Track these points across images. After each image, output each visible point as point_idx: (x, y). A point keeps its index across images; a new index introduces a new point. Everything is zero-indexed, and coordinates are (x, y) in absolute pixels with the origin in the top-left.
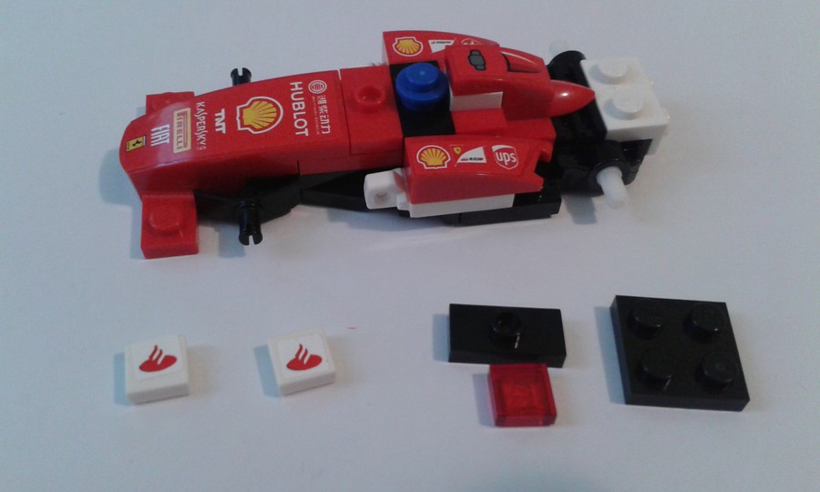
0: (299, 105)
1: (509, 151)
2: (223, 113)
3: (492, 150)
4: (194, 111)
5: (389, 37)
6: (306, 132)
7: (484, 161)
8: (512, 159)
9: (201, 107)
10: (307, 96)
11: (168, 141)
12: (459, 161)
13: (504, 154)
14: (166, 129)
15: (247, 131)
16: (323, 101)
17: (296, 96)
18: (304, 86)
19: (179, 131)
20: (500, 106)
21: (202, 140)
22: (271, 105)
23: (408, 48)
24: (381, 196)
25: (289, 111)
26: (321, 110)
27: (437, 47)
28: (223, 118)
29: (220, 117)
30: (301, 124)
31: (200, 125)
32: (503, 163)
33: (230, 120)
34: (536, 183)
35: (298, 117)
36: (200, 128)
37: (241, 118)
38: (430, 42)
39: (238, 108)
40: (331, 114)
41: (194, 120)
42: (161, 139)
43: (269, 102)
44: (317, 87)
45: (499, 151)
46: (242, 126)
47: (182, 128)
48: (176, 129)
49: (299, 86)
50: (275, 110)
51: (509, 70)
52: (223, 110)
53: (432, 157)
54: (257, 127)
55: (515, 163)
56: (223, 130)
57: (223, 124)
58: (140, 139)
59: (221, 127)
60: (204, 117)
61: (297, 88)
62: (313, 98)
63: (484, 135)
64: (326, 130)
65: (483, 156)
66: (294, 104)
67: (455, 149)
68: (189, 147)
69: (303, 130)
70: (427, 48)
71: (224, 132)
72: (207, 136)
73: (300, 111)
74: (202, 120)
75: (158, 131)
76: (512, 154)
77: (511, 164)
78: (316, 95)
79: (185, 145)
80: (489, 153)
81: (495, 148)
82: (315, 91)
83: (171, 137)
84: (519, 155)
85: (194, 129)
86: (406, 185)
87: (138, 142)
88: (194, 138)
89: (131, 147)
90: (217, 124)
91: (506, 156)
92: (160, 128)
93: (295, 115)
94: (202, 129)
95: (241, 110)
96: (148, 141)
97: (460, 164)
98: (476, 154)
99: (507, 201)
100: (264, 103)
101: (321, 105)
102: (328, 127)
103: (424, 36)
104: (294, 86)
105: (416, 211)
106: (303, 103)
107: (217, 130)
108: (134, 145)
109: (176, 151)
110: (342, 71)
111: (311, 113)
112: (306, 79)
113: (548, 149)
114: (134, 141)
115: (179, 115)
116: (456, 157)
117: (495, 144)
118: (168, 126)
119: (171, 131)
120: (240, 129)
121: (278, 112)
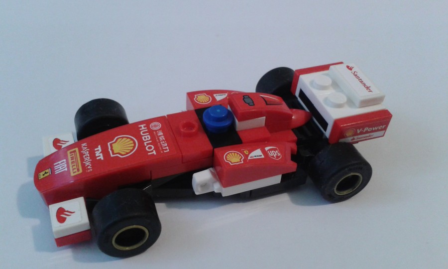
0: (147, 138)
1: (275, 150)
2: (99, 148)
3: (265, 150)
4: (80, 150)
5: (191, 95)
6: (154, 152)
7: (263, 157)
8: (277, 154)
9: (84, 146)
10: (151, 132)
11: (66, 169)
12: (249, 158)
13: (272, 151)
14: (64, 162)
15: (117, 156)
16: (161, 133)
17: (143, 133)
18: (148, 126)
19: (72, 163)
20: (264, 125)
21: (88, 165)
22: (129, 140)
23: (203, 100)
25: (141, 142)
26: (161, 139)
27: (219, 98)
28: (100, 151)
29: (98, 150)
30: (150, 148)
31: (85, 157)
32: (273, 156)
33: (105, 151)
34: (292, 166)
35: (148, 144)
36: (86, 159)
37: (112, 150)
38: (215, 95)
39: (109, 144)
40: (167, 140)
41: (81, 155)
42: (61, 169)
43: (128, 138)
44: (155, 126)
45: (269, 150)
46: (113, 154)
47: (74, 160)
48: (70, 161)
49: (144, 127)
50: (132, 142)
51: (267, 104)
52: (99, 146)
53: (233, 157)
54: (123, 153)
55: (280, 156)
56: (102, 158)
57: (101, 154)
58: (47, 171)
59: (100, 156)
60: (88, 152)
61: (143, 128)
62: (155, 132)
63: (259, 142)
64: (166, 150)
65: (261, 154)
66: (143, 137)
67: (245, 152)
68: (81, 171)
69: (152, 151)
70: (214, 99)
71: (102, 159)
72: (91, 162)
73: (148, 141)
74: (87, 154)
75: (58, 164)
76: (277, 151)
77: (277, 157)
78: (156, 131)
79: (78, 170)
80: (264, 152)
81: (267, 149)
82: (154, 129)
83: (68, 167)
84: (280, 151)
85: (82, 160)
86: (217, 177)
87: (46, 173)
88: (83, 165)
89: (41, 176)
90: (97, 155)
91: (274, 153)
92: (60, 162)
93: (145, 143)
94: (88, 159)
95: (111, 145)
96: (53, 171)
97: (249, 160)
98: (257, 153)
99: (276, 180)
100: (125, 139)
101: (160, 136)
102: (167, 148)
103: (211, 93)
104: (141, 127)
106: (149, 136)
107: (98, 158)
108: (43, 175)
109: (72, 174)
110: (168, 115)
111: (154, 141)
112: (148, 122)
114: (43, 173)
115: (71, 153)
116: (247, 156)
117: (267, 147)
118: (65, 160)
119: (67, 163)
120: (112, 156)
121: (134, 143)
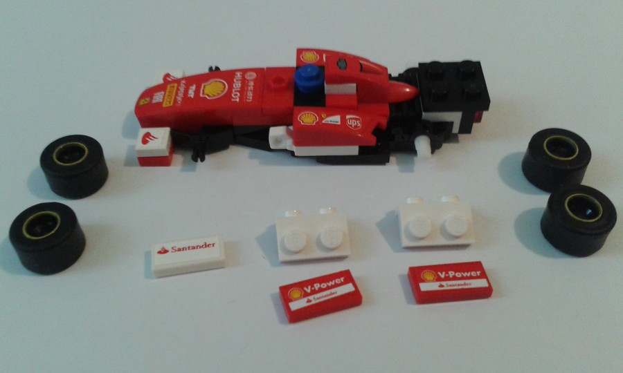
0: (237, 85)
1: (356, 119)
3: (345, 117)
4: (179, 85)
5: (300, 51)
6: (238, 100)
7: (339, 123)
8: (357, 124)
9: (183, 84)
10: (243, 81)
11: (161, 101)
12: (324, 122)
15: (205, 97)
16: (252, 84)
17: (237, 80)
18: (243, 76)
19: (169, 95)
20: (355, 92)
21: (179, 101)
22: (221, 84)
23: (310, 58)
24: (278, 141)
25: (231, 88)
26: (249, 88)
28: (194, 90)
29: (192, 89)
30: (236, 95)
31: (180, 93)
32: (351, 126)
33: (197, 92)
34: (372, 141)
35: (236, 91)
37: (203, 91)
38: (324, 56)
39: (203, 85)
40: (254, 91)
41: (178, 89)
42: (158, 99)
43: (220, 82)
44: (250, 76)
45: (350, 119)
46: (203, 93)
47: (171, 94)
48: (167, 94)
49: (240, 75)
50: (223, 87)
51: (361, 71)
52: (194, 86)
53: (307, 118)
54: (212, 95)
55: (359, 127)
56: (192, 96)
57: (193, 93)
58: (147, 99)
59: (191, 94)
60: (184, 89)
62: (247, 82)
63: (342, 107)
64: (249, 99)
65: (339, 120)
66: (234, 84)
67: (322, 115)
68: (172, 104)
69: (236, 98)
70: (321, 59)
72: (183, 99)
73: (237, 88)
74: (182, 90)
75: (157, 95)
76: (358, 121)
77: (356, 127)
78: (248, 80)
79: (170, 103)
80: (343, 120)
81: (348, 117)
82: (248, 78)
83: (163, 99)
84: (362, 123)
85: (177, 94)
87: (146, 101)
88: (175, 100)
89: (141, 103)
91: (353, 121)
92: (159, 94)
93: (234, 90)
94: (181, 95)
95: (205, 86)
96: (151, 100)
97: (323, 123)
98: (335, 119)
99: (353, 150)
100: (218, 83)
101: (250, 85)
102: (251, 98)
103: (322, 52)
104: (237, 75)
105: (299, 151)
106: (240, 84)
107: (189, 96)
108: (144, 102)
109: (164, 106)
110: (267, 68)
111: (243, 91)
112: (244, 71)
113: (384, 122)
114: (144, 100)
115: (170, 87)
116: (322, 119)
117: (348, 115)
118: (163, 93)
119: (164, 96)
120: (201, 95)
121: (225, 88)
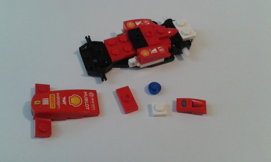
0: (86, 100)
2: (65, 98)
4: (56, 96)
6: (89, 108)
9: (58, 95)
10: (89, 97)
11: (48, 104)
14: (47, 100)
15: (72, 105)
16: (93, 99)
17: (86, 97)
18: (88, 94)
19: (51, 101)
21: (59, 106)
22: (78, 98)
28: (65, 100)
29: (64, 99)
30: (87, 105)
31: (58, 101)
33: (67, 100)
35: (87, 103)
36: (58, 102)
37: (70, 101)
39: (69, 97)
40: (95, 103)
41: (56, 99)
42: (46, 103)
44: (91, 95)
46: (71, 103)
47: (52, 100)
48: (50, 100)
49: (86, 93)
50: (80, 100)
52: (65, 97)
54: (75, 104)
56: (65, 103)
57: (65, 102)
58: (39, 101)
59: (64, 102)
60: (59, 98)
61: (86, 94)
62: (90, 98)
64: (94, 109)
66: (85, 99)
68: (55, 107)
69: (88, 108)
71: (65, 104)
72: (60, 104)
73: (87, 101)
74: (59, 99)
75: (45, 100)
78: (91, 97)
79: (54, 106)
83: (49, 103)
85: (56, 102)
86: (138, 60)
87: (38, 102)
88: (56, 105)
89: (36, 103)
90: (63, 101)
92: (45, 99)
93: (85, 102)
94: (59, 102)
95: (70, 98)
96: (42, 102)
100: (77, 97)
101: (92, 101)
102: (94, 108)
104: (85, 93)
106: (87, 99)
108: (37, 103)
109: (51, 108)
111: (90, 103)
112: (88, 91)
115: (51, 96)
118: (48, 99)
120: (70, 104)
121: (81, 100)
